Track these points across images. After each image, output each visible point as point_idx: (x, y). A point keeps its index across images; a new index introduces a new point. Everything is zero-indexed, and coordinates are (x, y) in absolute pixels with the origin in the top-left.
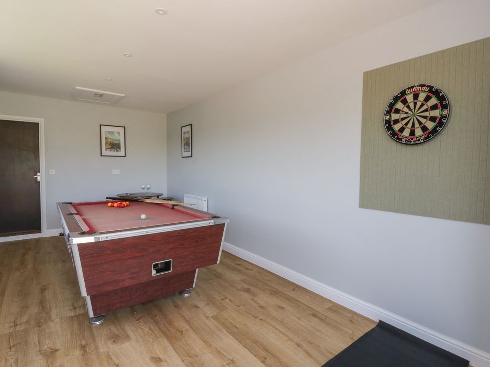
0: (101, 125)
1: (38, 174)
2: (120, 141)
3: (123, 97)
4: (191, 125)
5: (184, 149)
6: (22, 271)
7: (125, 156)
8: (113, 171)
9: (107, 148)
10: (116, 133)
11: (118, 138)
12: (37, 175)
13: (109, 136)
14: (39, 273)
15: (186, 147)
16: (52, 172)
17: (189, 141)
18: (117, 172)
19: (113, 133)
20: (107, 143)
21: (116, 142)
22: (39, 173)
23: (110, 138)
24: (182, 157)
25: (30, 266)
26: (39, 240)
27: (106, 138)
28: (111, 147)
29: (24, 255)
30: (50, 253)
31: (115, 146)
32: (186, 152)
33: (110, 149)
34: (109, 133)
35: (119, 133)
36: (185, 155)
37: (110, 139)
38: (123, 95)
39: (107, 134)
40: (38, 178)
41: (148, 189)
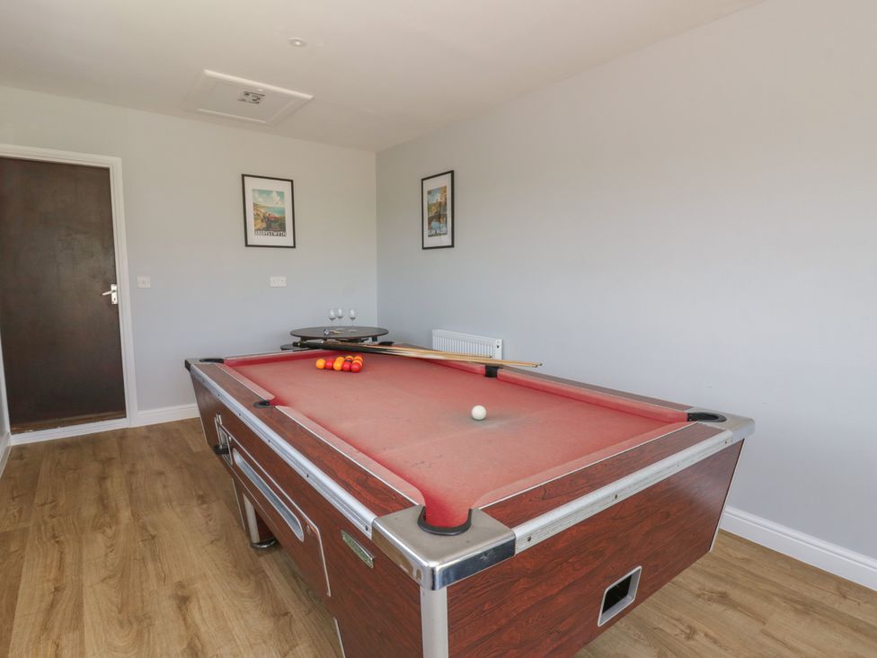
0: (243, 176)
1: (113, 287)
2: (283, 211)
3: (308, 102)
4: (452, 172)
5: (430, 228)
6: (109, 532)
7: (294, 247)
8: (272, 279)
9: (258, 227)
10: (274, 194)
11: (280, 205)
12: (110, 290)
13: (261, 201)
14: (153, 537)
15: (434, 224)
16: (144, 282)
17: (445, 210)
18: (278, 281)
19: (269, 193)
20: (257, 216)
21: (276, 215)
22: (116, 283)
23: (263, 204)
24: (424, 248)
25: (125, 515)
26: (122, 435)
27: (255, 206)
28: (264, 225)
29: (102, 479)
30: (161, 473)
31: (273, 224)
32: (436, 235)
33: (264, 229)
34: (261, 192)
35: (281, 194)
36: (429, 242)
37: (263, 207)
38: (309, 97)
39: (257, 195)
40: (114, 296)
41: (353, 319)
